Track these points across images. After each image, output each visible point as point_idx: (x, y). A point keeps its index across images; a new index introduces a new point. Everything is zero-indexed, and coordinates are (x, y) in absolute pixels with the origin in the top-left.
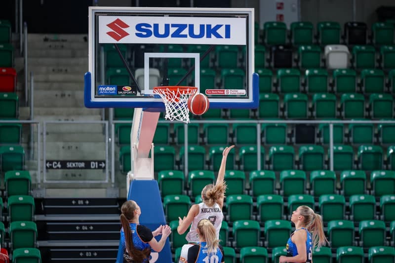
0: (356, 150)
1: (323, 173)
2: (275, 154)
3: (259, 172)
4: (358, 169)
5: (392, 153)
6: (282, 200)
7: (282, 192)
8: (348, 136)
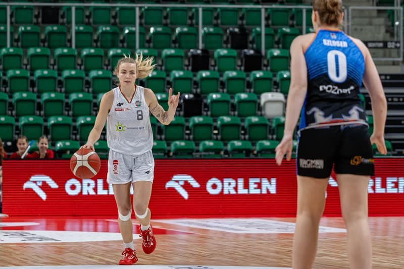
0: (96, 30)
1: (65, 51)
2: (24, 33)
3: (9, 49)
4: (97, 47)
5: (128, 34)
6: (29, 75)
7: (29, 67)
8: (88, 17)
